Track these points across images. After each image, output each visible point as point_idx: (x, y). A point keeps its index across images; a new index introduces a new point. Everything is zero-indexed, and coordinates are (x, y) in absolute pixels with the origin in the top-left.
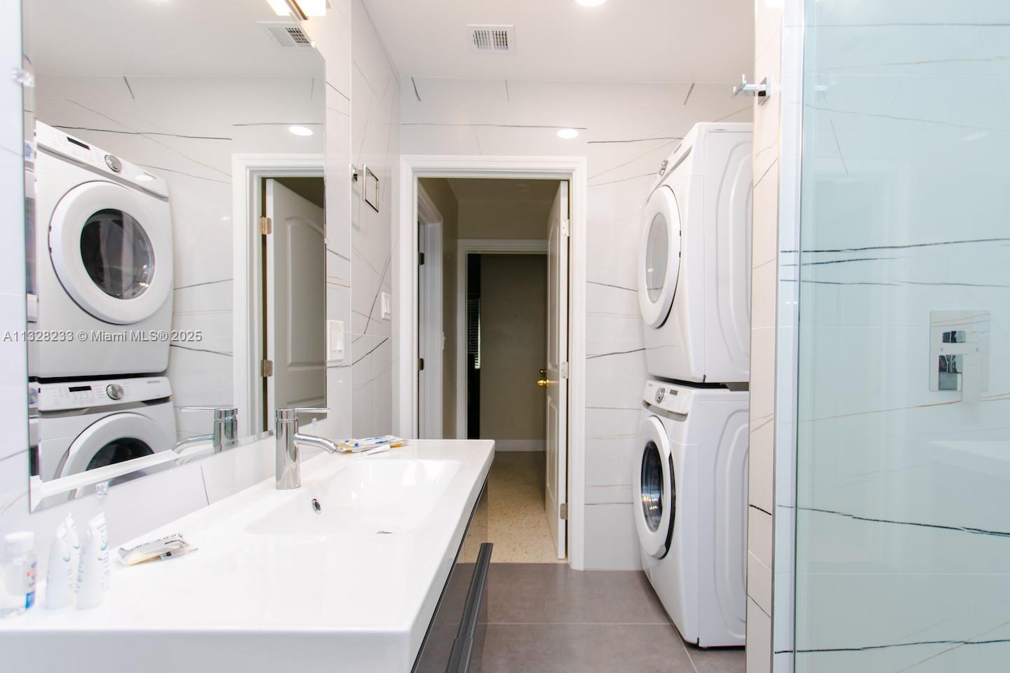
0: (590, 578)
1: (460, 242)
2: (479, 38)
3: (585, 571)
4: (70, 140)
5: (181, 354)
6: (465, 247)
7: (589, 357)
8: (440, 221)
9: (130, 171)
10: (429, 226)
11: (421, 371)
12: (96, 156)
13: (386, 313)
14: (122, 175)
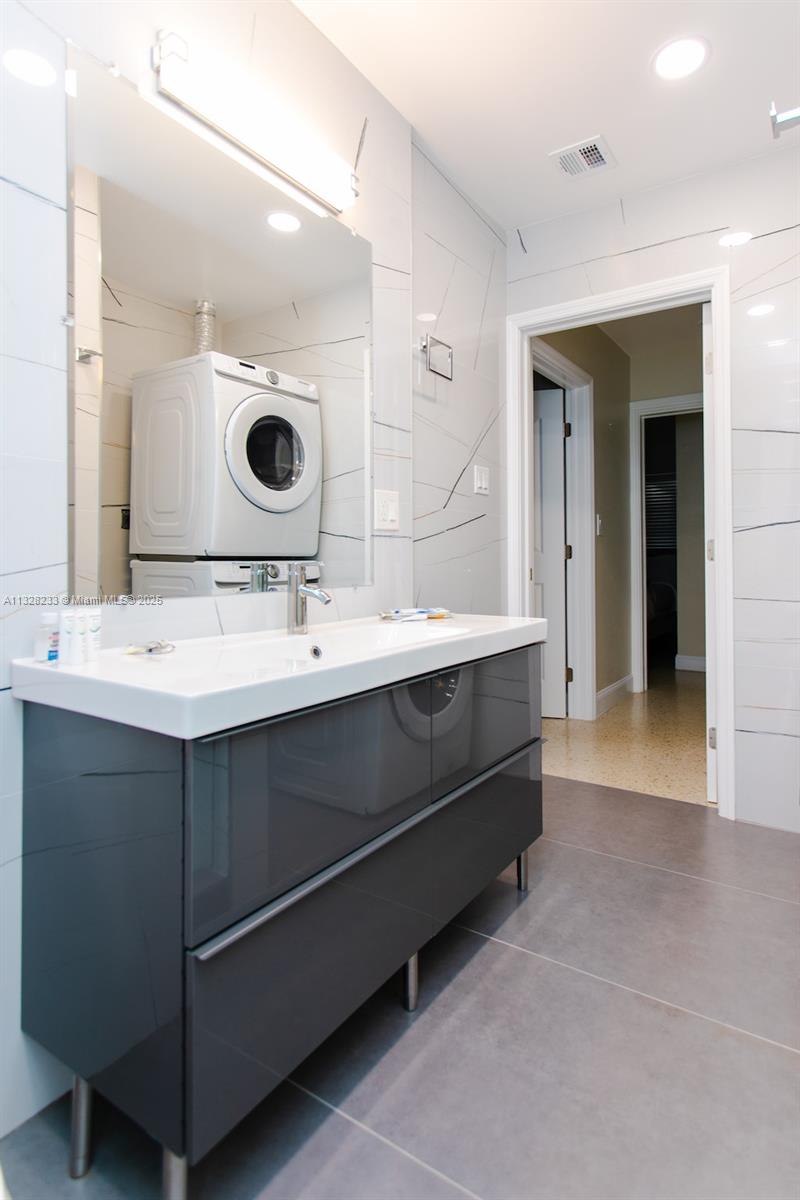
0: (744, 832)
1: (633, 406)
2: (566, 164)
3: (736, 822)
4: (241, 364)
5: (327, 540)
6: (638, 411)
7: (738, 530)
8: (588, 383)
9: (286, 382)
10: (576, 391)
11: (568, 561)
12: (260, 374)
13: (480, 488)
14: (279, 386)
